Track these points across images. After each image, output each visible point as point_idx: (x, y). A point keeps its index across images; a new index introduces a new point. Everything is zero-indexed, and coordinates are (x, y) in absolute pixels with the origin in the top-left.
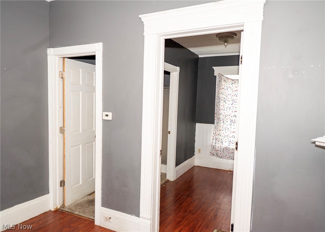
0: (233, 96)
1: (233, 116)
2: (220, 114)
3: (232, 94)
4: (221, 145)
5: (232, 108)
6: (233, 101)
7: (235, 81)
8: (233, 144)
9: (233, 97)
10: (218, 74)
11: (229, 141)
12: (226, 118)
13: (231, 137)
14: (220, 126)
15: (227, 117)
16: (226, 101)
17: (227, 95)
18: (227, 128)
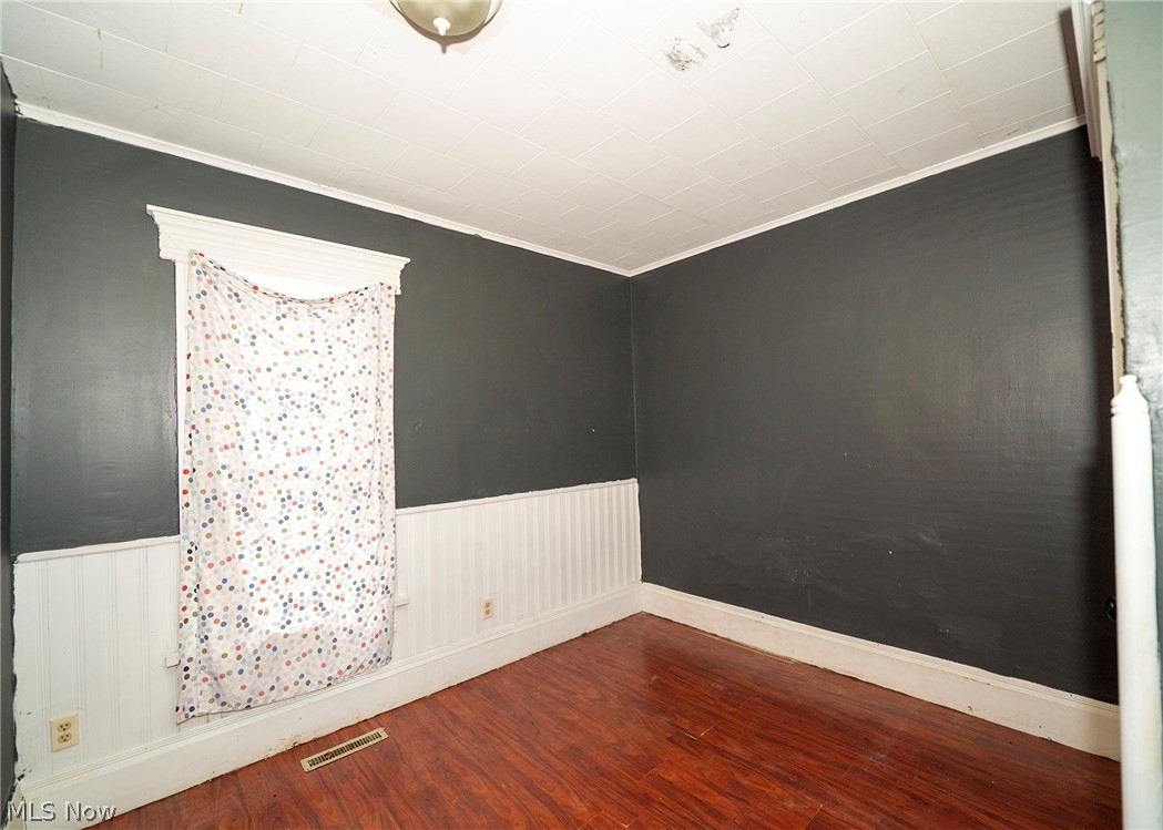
0: (289, 375)
1: (291, 476)
2: (219, 473)
3: (283, 368)
4: (242, 638)
5: (282, 436)
6: (286, 401)
7: (293, 305)
8: (302, 608)
9: (286, 384)
10: (190, 255)
11: (281, 602)
12: (256, 489)
13: (292, 579)
14: (221, 540)
15: (263, 484)
16: (251, 403)
17: (253, 370)
18: (265, 539)
